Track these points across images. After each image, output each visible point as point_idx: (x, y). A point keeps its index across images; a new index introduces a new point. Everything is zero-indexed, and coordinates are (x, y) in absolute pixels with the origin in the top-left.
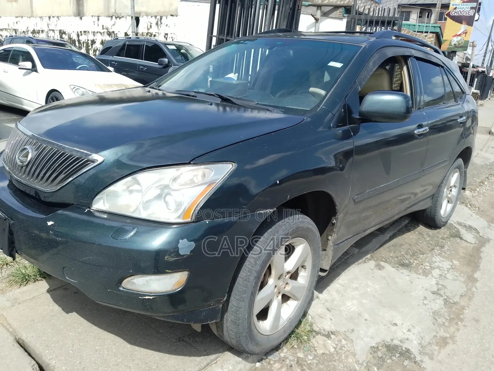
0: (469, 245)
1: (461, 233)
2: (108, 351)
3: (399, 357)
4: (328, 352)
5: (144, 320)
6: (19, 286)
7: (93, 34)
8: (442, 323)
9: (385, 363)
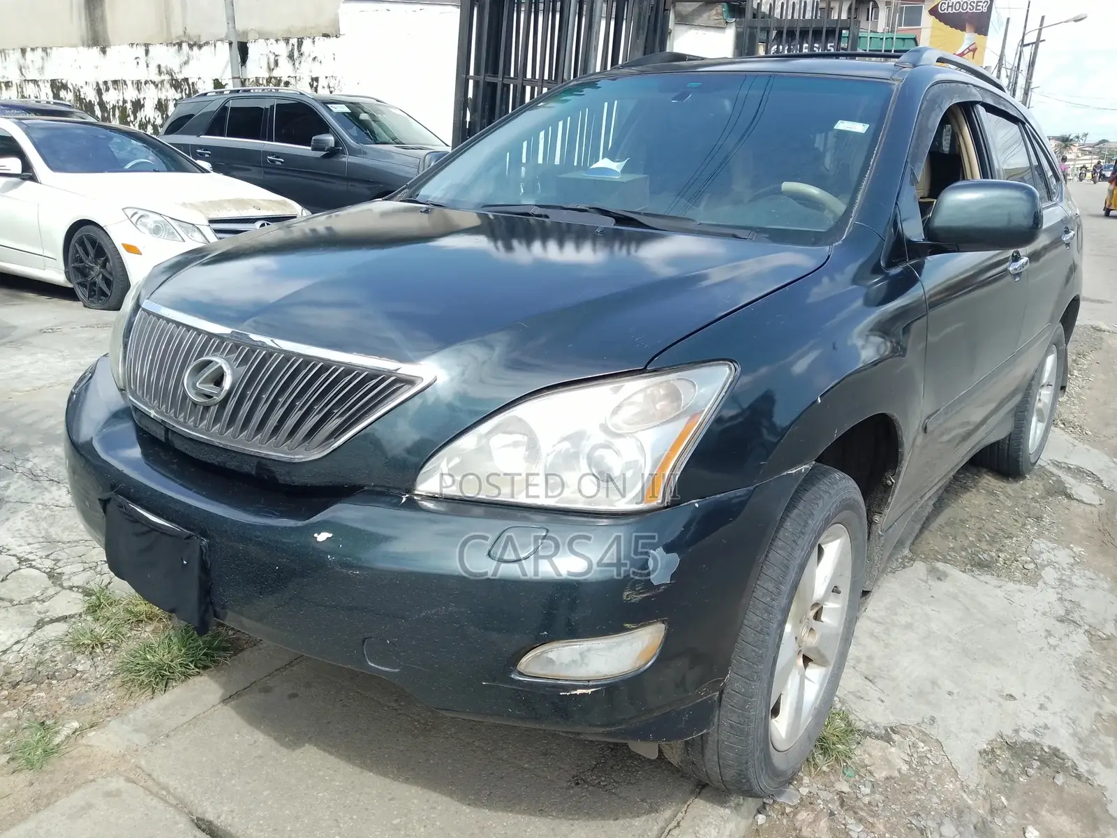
0: (1088, 509)
1: (1067, 485)
2: (425, 826)
3: (1039, 768)
4: (896, 774)
5: (476, 744)
6: (149, 692)
7: (135, 86)
8: (1099, 684)
9: (1016, 784)
